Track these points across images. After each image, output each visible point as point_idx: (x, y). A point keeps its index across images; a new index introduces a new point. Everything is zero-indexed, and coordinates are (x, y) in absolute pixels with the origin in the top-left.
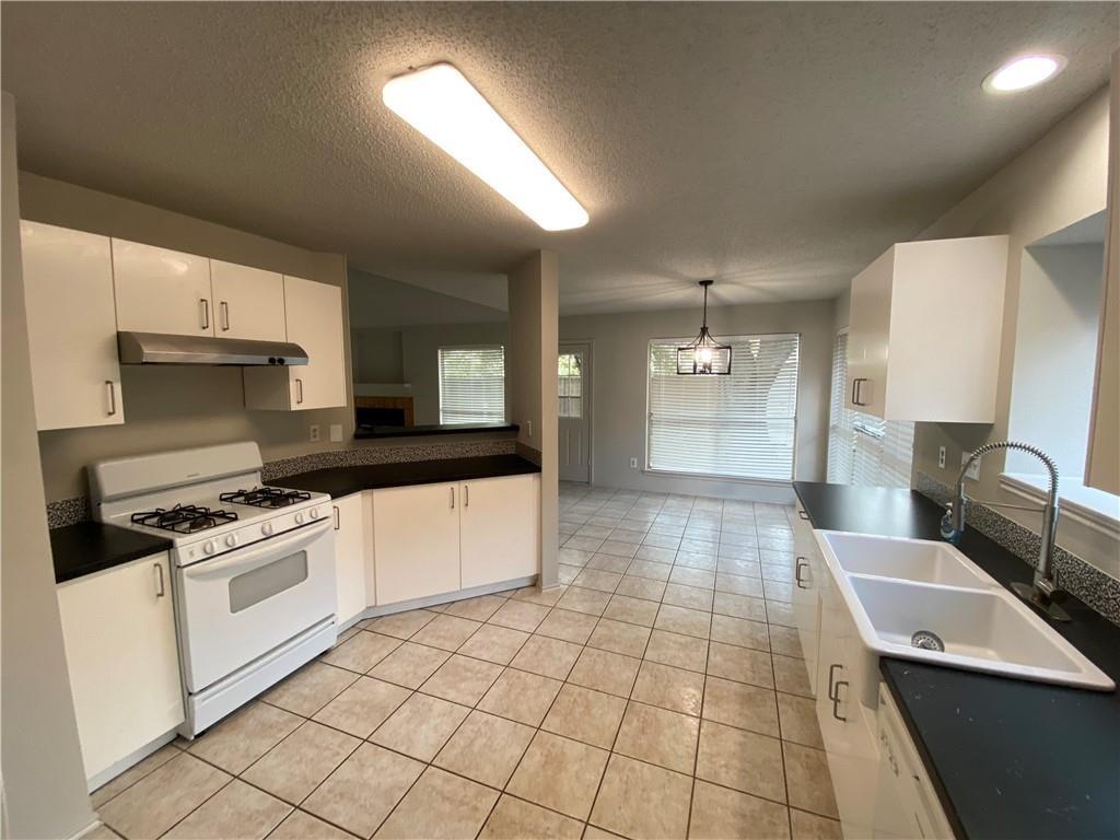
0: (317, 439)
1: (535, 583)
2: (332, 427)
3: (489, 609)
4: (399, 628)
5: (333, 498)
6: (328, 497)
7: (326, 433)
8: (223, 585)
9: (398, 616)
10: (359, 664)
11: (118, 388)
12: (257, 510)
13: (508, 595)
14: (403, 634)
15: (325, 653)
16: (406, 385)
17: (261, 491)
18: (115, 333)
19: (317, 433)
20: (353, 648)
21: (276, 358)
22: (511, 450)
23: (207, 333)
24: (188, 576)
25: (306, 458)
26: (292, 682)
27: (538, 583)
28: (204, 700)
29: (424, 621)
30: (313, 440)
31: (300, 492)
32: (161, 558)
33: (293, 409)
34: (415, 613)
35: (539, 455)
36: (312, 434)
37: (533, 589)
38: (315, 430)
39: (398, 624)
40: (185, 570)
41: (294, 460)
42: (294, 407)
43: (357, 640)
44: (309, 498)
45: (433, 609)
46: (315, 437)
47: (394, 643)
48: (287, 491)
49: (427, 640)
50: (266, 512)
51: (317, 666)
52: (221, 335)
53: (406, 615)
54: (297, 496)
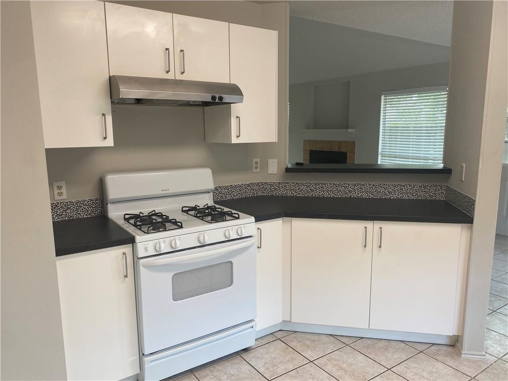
0: (258, 170)
1: (455, 344)
2: (270, 161)
3: (396, 356)
4: (308, 347)
5: (256, 221)
6: (253, 219)
7: (265, 166)
8: (168, 277)
9: (309, 336)
10: (268, 369)
11: (109, 119)
12: (200, 221)
13: (421, 347)
14: (309, 354)
15: (245, 350)
16: (350, 130)
17: (209, 208)
18: (108, 77)
19: (258, 165)
20: (267, 353)
21: (217, 96)
22: (440, 196)
23: (170, 76)
24: (143, 266)
25: (249, 185)
26: (218, 367)
27: (458, 345)
28: (151, 362)
29: (331, 347)
30: (254, 170)
31: (234, 211)
32: (127, 249)
33: (233, 142)
34: (324, 337)
35: (471, 203)
36: (254, 165)
37: (450, 349)
38: (256, 163)
39: (308, 342)
40: (142, 261)
41: (240, 186)
42: (234, 140)
43: (272, 348)
44: (238, 218)
45: (342, 339)
46: (256, 168)
47: (300, 361)
48: (226, 209)
49: (328, 368)
50: (204, 224)
51: (237, 360)
52: (179, 77)
53: (316, 337)
54: (231, 215)
